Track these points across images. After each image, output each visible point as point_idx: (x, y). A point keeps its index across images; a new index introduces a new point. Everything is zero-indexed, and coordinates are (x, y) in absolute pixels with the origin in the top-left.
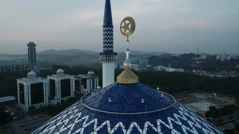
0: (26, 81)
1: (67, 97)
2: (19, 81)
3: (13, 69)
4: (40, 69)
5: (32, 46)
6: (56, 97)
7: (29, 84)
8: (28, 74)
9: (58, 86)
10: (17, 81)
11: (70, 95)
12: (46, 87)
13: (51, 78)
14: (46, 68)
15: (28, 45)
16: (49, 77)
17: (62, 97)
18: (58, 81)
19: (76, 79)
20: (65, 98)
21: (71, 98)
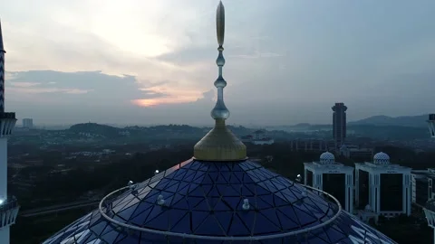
0: (317, 168)
1: (394, 212)
2: (307, 167)
3: (309, 147)
4: (352, 150)
5: (339, 109)
6: (368, 207)
7: (321, 173)
8: (321, 157)
9: (375, 186)
10: (303, 166)
11: (401, 209)
12: (349, 183)
13: (362, 168)
14: (362, 150)
15: (334, 109)
16: (358, 167)
17: (382, 209)
18: (376, 177)
19: (420, 177)
20: (388, 212)
21: (404, 217)
